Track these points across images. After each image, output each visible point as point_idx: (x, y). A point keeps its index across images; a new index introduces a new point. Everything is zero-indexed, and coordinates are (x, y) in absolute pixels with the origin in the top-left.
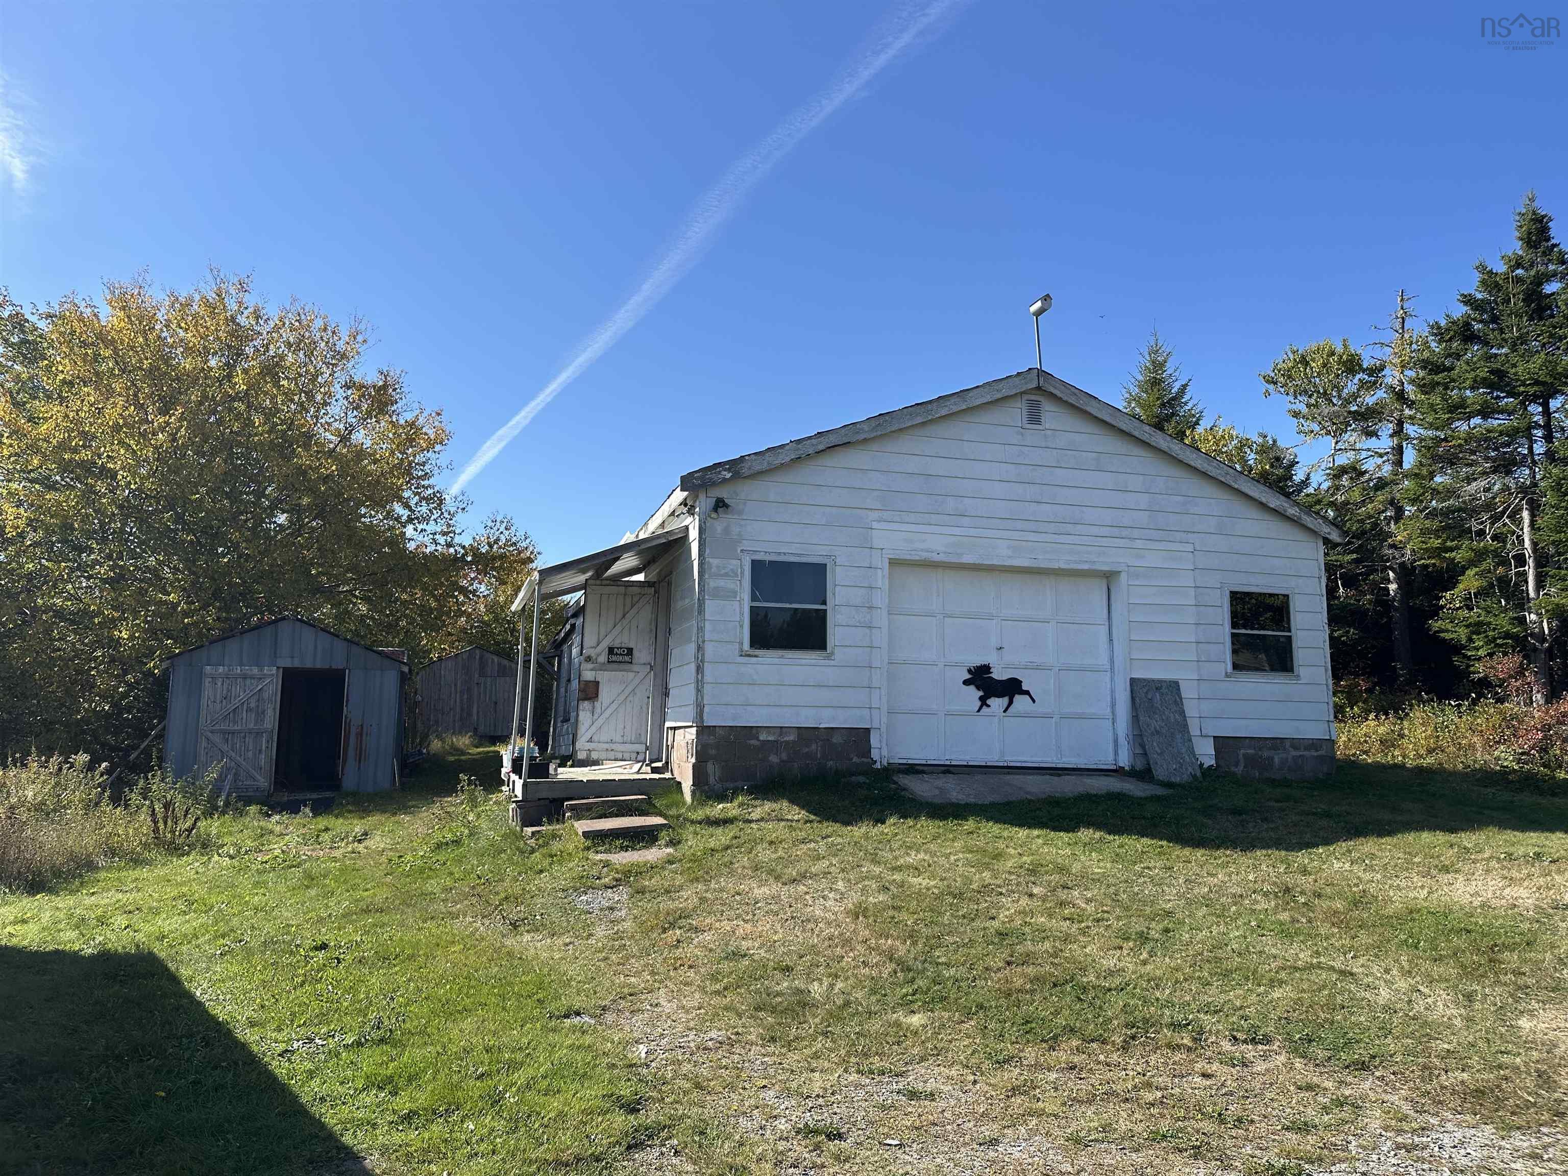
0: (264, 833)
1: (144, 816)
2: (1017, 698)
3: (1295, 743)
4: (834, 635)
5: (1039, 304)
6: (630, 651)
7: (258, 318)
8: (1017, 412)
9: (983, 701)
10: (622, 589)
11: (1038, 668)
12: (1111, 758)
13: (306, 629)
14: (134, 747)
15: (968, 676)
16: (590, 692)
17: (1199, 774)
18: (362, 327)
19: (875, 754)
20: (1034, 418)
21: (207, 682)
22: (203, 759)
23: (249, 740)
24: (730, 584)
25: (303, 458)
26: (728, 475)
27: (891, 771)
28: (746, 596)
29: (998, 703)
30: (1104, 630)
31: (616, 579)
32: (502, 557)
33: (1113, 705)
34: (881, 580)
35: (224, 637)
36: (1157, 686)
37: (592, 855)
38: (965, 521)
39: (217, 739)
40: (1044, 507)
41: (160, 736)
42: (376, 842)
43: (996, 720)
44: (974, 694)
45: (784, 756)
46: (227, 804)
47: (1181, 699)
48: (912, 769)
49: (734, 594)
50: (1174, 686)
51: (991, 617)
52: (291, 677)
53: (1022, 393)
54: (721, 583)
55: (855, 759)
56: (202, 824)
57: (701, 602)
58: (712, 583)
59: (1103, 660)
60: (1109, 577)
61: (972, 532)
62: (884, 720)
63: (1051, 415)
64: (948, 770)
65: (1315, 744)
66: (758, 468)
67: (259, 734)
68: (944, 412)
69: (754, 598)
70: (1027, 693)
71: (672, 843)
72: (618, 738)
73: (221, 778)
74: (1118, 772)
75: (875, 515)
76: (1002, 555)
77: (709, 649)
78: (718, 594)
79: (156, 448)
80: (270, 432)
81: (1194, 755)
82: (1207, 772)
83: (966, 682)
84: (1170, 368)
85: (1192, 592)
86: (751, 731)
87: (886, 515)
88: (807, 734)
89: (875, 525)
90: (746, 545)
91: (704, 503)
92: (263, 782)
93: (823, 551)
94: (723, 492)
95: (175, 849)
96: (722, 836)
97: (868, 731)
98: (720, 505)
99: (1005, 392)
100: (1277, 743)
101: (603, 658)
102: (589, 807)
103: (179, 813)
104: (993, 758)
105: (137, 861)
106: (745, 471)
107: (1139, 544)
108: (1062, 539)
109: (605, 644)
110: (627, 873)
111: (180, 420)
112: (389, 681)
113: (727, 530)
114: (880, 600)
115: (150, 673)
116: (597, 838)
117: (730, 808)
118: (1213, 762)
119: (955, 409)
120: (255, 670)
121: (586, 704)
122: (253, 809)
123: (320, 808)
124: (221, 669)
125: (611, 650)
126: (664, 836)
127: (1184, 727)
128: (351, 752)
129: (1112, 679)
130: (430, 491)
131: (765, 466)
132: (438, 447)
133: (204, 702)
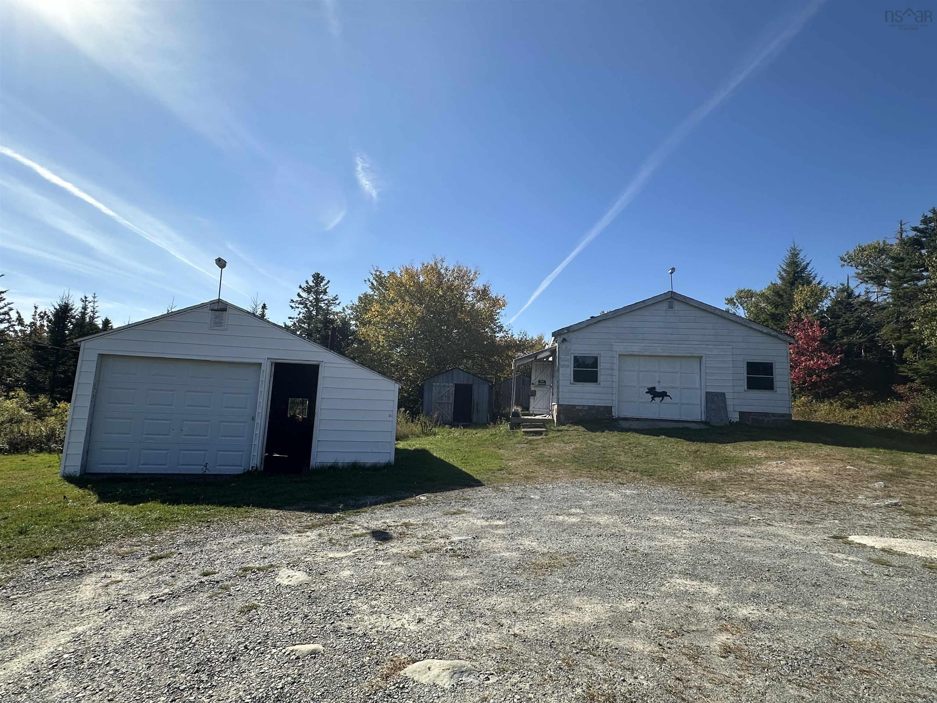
0: (450, 432)
1: (419, 426)
2: (665, 398)
3: (774, 415)
4: (600, 378)
5: (670, 271)
6: (545, 381)
7: (447, 270)
8: (665, 306)
9: (653, 398)
10: (542, 363)
11: (673, 388)
12: (700, 417)
13: (461, 371)
14: (415, 407)
15: (648, 391)
16: (534, 394)
17: (728, 423)
18: (478, 269)
19: (613, 414)
20: (671, 307)
21: (434, 388)
22: (433, 410)
23: (446, 406)
24: (567, 363)
25: (460, 316)
26: (566, 331)
27: (619, 419)
28: (572, 366)
29: (658, 399)
30: (699, 375)
31: (540, 360)
32: (524, 345)
33: (701, 401)
34: (616, 361)
35: (439, 374)
36: (716, 394)
37: (524, 437)
38: (646, 341)
39: (436, 404)
40: (674, 336)
41: (422, 404)
42: (479, 435)
43: (657, 405)
44: (650, 396)
45: (584, 413)
46: (440, 424)
47: (725, 399)
48: (626, 419)
49: (568, 366)
50: (723, 394)
51: (656, 372)
52: (457, 386)
53: (667, 299)
54: (564, 363)
55: (607, 415)
56: (434, 429)
57: (558, 369)
58: (561, 363)
59: (697, 385)
60: (700, 358)
61: (649, 345)
62: (617, 404)
63: (677, 306)
64: (638, 419)
65: (783, 415)
66: (575, 329)
67: (448, 404)
68: (637, 307)
69: (574, 367)
70: (669, 396)
71: (545, 435)
72: (541, 407)
73: (438, 417)
74: (702, 422)
75: (613, 341)
76: (659, 351)
77: (561, 382)
78: (563, 366)
79: (418, 317)
80: (450, 308)
81: (727, 417)
82: (731, 423)
83: (647, 393)
84: (801, 256)
85: (731, 362)
86: (574, 406)
87: (617, 341)
88: (591, 408)
89: (614, 344)
90: (572, 352)
91: (560, 339)
92: (450, 418)
93: (597, 352)
94: (565, 336)
95: (427, 435)
96: (559, 434)
97: (611, 407)
98: (564, 340)
99: (659, 300)
100: (766, 414)
101: (537, 384)
102: (526, 425)
103: (428, 425)
104: (656, 417)
105: (418, 437)
106: (571, 330)
107: (710, 347)
108: (680, 346)
109: (537, 380)
110: (530, 441)
111: (424, 308)
112: (486, 388)
113: (566, 347)
114: (616, 367)
115: (418, 385)
116: (526, 432)
117: (565, 428)
118: (738, 420)
119: (641, 306)
120: (447, 384)
121: (532, 397)
122: (447, 426)
123: (465, 427)
124: (438, 384)
125: (539, 381)
126: (544, 433)
127: (725, 408)
128: (475, 411)
129: (701, 391)
130: (499, 324)
131: (577, 328)
132: (503, 308)
133: (433, 394)
